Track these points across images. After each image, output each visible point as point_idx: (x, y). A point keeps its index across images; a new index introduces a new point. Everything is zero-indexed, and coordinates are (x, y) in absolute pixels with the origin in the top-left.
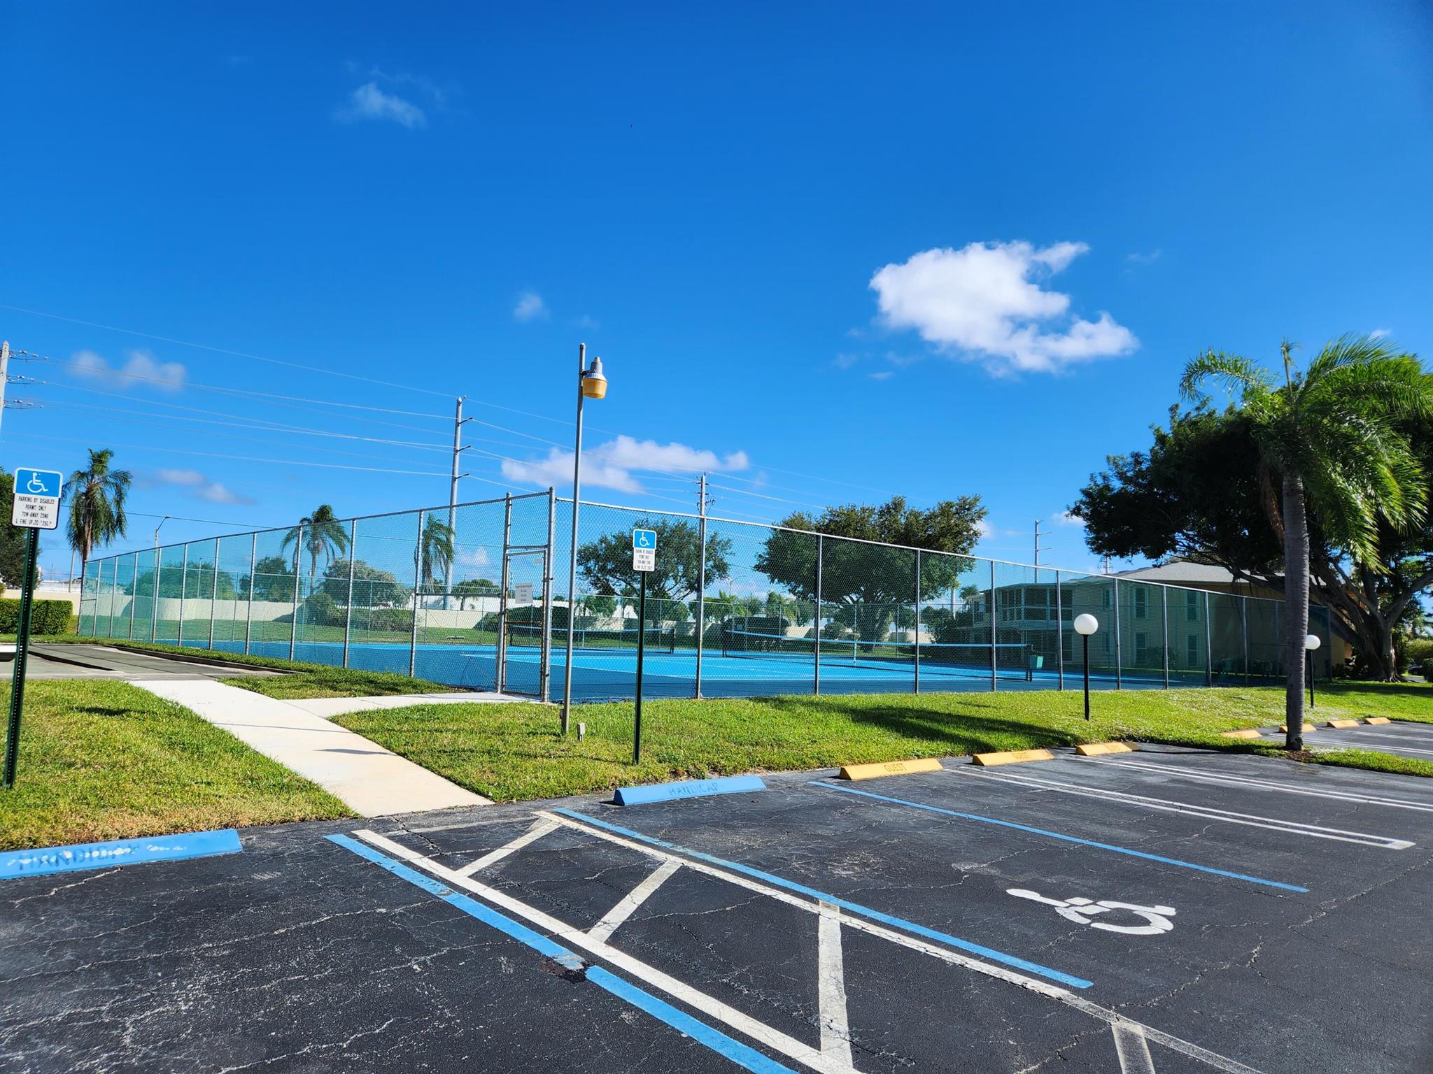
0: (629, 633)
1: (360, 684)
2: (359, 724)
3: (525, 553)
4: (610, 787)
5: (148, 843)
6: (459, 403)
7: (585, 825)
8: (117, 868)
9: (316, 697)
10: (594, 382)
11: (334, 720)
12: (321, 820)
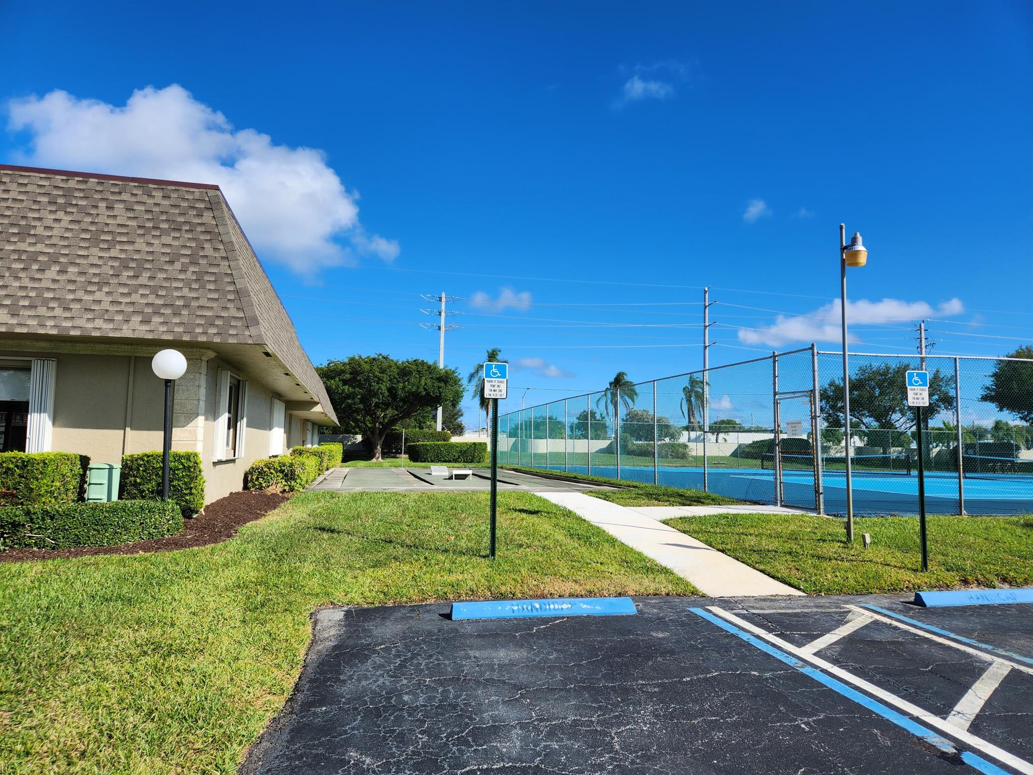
0: (860, 459)
1: (674, 497)
2: (685, 526)
3: (793, 397)
4: (905, 589)
5: (580, 602)
6: (705, 292)
7: (896, 621)
8: (565, 618)
9: (647, 506)
10: (857, 253)
11: (665, 522)
12: (679, 595)
